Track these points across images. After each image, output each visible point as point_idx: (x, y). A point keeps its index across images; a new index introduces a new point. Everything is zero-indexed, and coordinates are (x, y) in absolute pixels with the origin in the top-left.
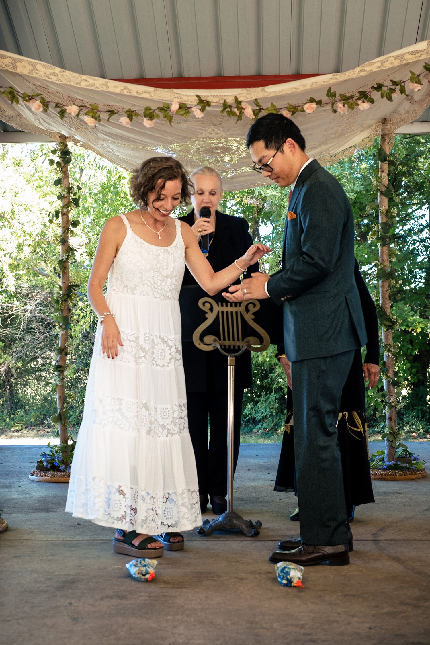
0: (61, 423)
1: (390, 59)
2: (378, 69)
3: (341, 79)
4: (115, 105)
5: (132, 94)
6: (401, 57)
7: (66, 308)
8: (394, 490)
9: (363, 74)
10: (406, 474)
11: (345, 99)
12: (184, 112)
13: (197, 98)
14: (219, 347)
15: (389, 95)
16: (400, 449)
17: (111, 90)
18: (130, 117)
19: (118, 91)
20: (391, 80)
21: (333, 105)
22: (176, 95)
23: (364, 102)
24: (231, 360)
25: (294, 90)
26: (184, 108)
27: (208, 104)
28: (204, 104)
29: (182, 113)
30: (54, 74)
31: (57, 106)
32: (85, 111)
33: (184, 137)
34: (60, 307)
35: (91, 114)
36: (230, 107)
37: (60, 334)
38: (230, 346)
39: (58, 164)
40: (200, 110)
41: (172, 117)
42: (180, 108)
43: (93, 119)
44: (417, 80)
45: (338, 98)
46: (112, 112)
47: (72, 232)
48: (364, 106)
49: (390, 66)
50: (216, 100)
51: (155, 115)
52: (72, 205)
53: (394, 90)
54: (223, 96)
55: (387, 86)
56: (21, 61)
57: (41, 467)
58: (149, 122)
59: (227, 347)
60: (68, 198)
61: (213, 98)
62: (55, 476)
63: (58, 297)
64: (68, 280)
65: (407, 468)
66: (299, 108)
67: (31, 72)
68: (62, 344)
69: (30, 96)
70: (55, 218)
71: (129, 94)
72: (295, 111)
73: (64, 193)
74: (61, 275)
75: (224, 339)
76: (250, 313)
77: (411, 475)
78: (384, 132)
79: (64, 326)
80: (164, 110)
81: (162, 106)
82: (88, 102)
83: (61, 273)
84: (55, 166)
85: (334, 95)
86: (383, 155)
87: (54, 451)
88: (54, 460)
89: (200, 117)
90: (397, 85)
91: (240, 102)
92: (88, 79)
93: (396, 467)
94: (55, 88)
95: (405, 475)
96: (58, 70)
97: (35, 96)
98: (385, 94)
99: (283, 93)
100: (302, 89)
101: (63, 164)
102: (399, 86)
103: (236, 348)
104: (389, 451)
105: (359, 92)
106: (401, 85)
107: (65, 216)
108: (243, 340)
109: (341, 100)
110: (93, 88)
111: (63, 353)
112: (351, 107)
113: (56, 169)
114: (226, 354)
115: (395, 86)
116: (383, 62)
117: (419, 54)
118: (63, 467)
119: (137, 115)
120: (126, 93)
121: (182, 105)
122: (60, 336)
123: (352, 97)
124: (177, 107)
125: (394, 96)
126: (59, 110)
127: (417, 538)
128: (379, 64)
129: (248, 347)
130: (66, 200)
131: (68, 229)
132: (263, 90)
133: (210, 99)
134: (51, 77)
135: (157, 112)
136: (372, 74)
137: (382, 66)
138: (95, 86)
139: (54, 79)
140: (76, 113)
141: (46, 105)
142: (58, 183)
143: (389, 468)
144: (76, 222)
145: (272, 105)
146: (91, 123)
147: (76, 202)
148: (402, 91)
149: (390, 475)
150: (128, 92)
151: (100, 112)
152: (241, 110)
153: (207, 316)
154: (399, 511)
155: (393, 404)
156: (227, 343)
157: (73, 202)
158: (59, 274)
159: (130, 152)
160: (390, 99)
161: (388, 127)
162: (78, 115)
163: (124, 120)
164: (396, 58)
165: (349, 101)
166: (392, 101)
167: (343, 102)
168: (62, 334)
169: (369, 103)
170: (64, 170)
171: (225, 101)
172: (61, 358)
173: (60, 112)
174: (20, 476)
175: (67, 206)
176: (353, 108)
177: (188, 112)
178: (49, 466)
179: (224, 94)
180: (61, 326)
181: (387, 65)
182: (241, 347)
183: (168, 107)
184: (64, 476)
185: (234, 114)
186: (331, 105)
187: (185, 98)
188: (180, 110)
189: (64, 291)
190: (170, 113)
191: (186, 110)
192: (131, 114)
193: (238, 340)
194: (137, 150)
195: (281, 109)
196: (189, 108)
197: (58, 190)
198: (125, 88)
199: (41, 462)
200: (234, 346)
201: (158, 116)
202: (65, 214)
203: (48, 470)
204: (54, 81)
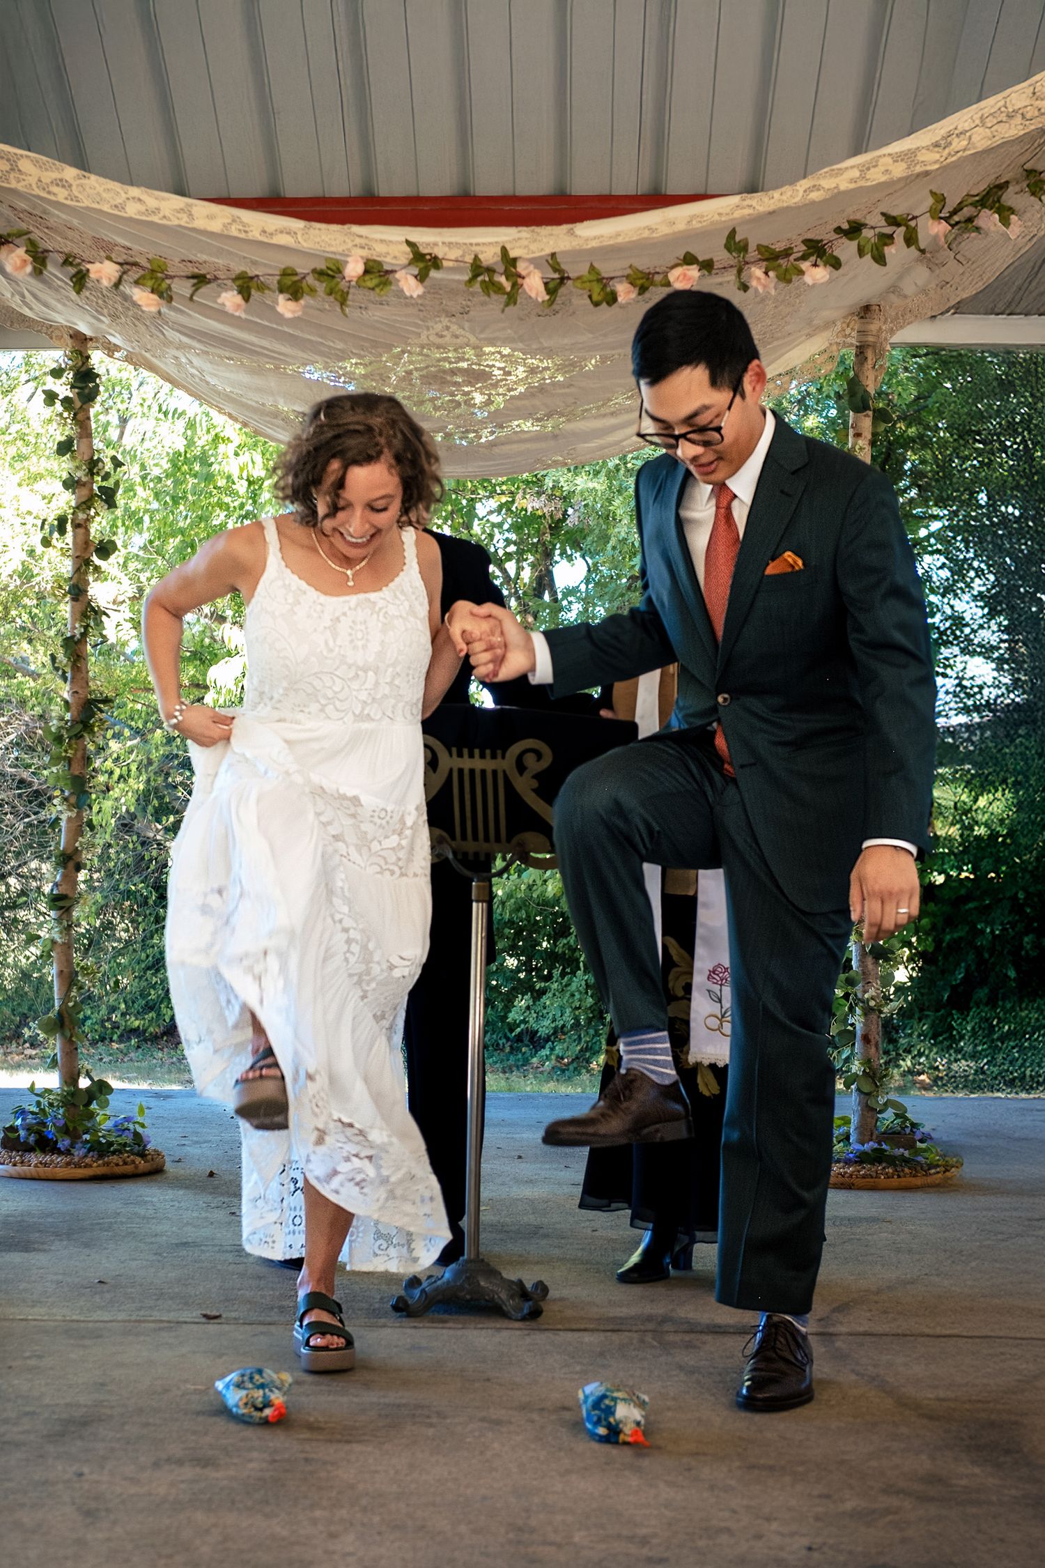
0: (63, 1035)
1: (882, 161)
2: (852, 186)
3: (761, 209)
4: (210, 261)
5: (250, 236)
6: (909, 156)
7: (79, 754)
8: (873, 1212)
9: (815, 196)
10: (901, 1174)
11: (771, 257)
12: (376, 281)
13: (408, 249)
15: (877, 249)
16: (889, 1114)
17: (200, 223)
18: (245, 292)
19: (215, 226)
20: (883, 214)
21: (740, 271)
22: (358, 241)
23: (815, 265)
25: (646, 234)
26: (376, 272)
27: (435, 262)
28: (425, 263)
29: (370, 284)
30: (62, 183)
31: (66, 262)
32: (135, 274)
33: (375, 344)
34: (66, 751)
35: (150, 283)
36: (490, 270)
37: (64, 817)
38: (476, 854)
39: (67, 402)
40: (416, 277)
41: (348, 293)
42: (366, 272)
43: (155, 297)
45: (752, 254)
46: (200, 280)
47: (97, 569)
48: (816, 274)
49: (883, 179)
50: (454, 254)
51: (306, 289)
52: (98, 504)
53: (891, 237)
54: (471, 244)
55: (873, 228)
57: (11, 1142)
58: (291, 305)
59: (471, 857)
60: (88, 486)
61: (447, 249)
62: (45, 1165)
63: (60, 728)
64: (85, 685)
65: (906, 1161)
66: (658, 278)
67: (4, 176)
68: (67, 843)
69: (1, 236)
70: (56, 535)
71: (243, 236)
72: (646, 284)
73: (79, 474)
74: (69, 675)
75: (464, 837)
76: (528, 775)
77: (915, 1176)
78: (864, 339)
79: (73, 800)
80: (328, 275)
81: (322, 266)
82: (143, 252)
83: (68, 670)
84: (58, 407)
85: (743, 248)
86: (859, 396)
87: (44, 1102)
88: (44, 1124)
89: (415, 296)
90: (899, 225)
91: (515, 260)
92: (144, 197)
93: (877, 1157)
94: (64, 216)
95: (899, 1177)
96: (70, 173)
97: (14, 235)
98: (868, 248)
99: (620, 240)
100: (665, 230)
101: (78, 404)
102: (903, 229)
104: (863, 1118)
105: (805, 242)
106: (907, 227)
107: (81, 531)
108: (509, 840)
109: (760, 260)
110: (155, 219)
111: (71, 865)
112: (785, 278)
113: (61, 415)
115: (894, 228)
116: (865, 169)
118: (67, 1142)
119: (262, 287)
120: (234, 233)
121: (371, 264)
122: (63, 824)
123: (787, 253)
124: (360, 269)
125: (890, 251)
126: (72, 270)
127: (927, 1331)
128: (856, 173)
130: (84, 492)
131: (88, 562)
132: (571, 233)
133: (439, 251)
134: (55, 189)
135: (310, 280)
136: (840, 196)
137: (862, 177)
138: (161, 215)
139: (61, 195)
140: (114, 280)
141: (39, 258)
142: (64, 448)
143: (862, 1159)
144: (108, 546)
145: (592, 268)
146: (148, 305)
147: (109, 497)
148: (911, 240)
149: (864, 1177)
150: (240, 230)
151: (172, 277)
152: (516, 278)
154: (883, 1265)
155: (872, 1003)
156: (470, 846)
157: (100, 497)
158: (64, 672)
159: (244, 378)
160: (880, 259)
161: (874, 327)
162: (117, 285)
163: (230, 299)
164: (897, 158)
165: (781, 261)
166: (885, 264)
167: (765, 263)
168: (69, 819)
169: (829, 269)
170: (80, 417)
171: (476, 258)
172: (64, 876)
173: (74, 276)
175: (85, 505)
176: (789, 281)
177: (386, 283)
178: (32, 1139)
179: (474, 241)
180: (66, 799)
181: (876, 176)
183: (338, 269)
184: (68, 1164)
185: (499, 289)
186: (734, 271)
187: (380, 248)
188: (367, 277)
189: (76, 713)
190: (343, 285)
191: (380, 276)
192: (246, 285)
193: (499, 840)
194: (259, 371)
195: (612, 278)
196: (388, 272)
197: (64, 466)
198: (234, 221)
199: (13, 1129)
200: (488, 855)
201: (312, 291)
202: (81, 526)
203: (30, 1149)
204: (61, 198)
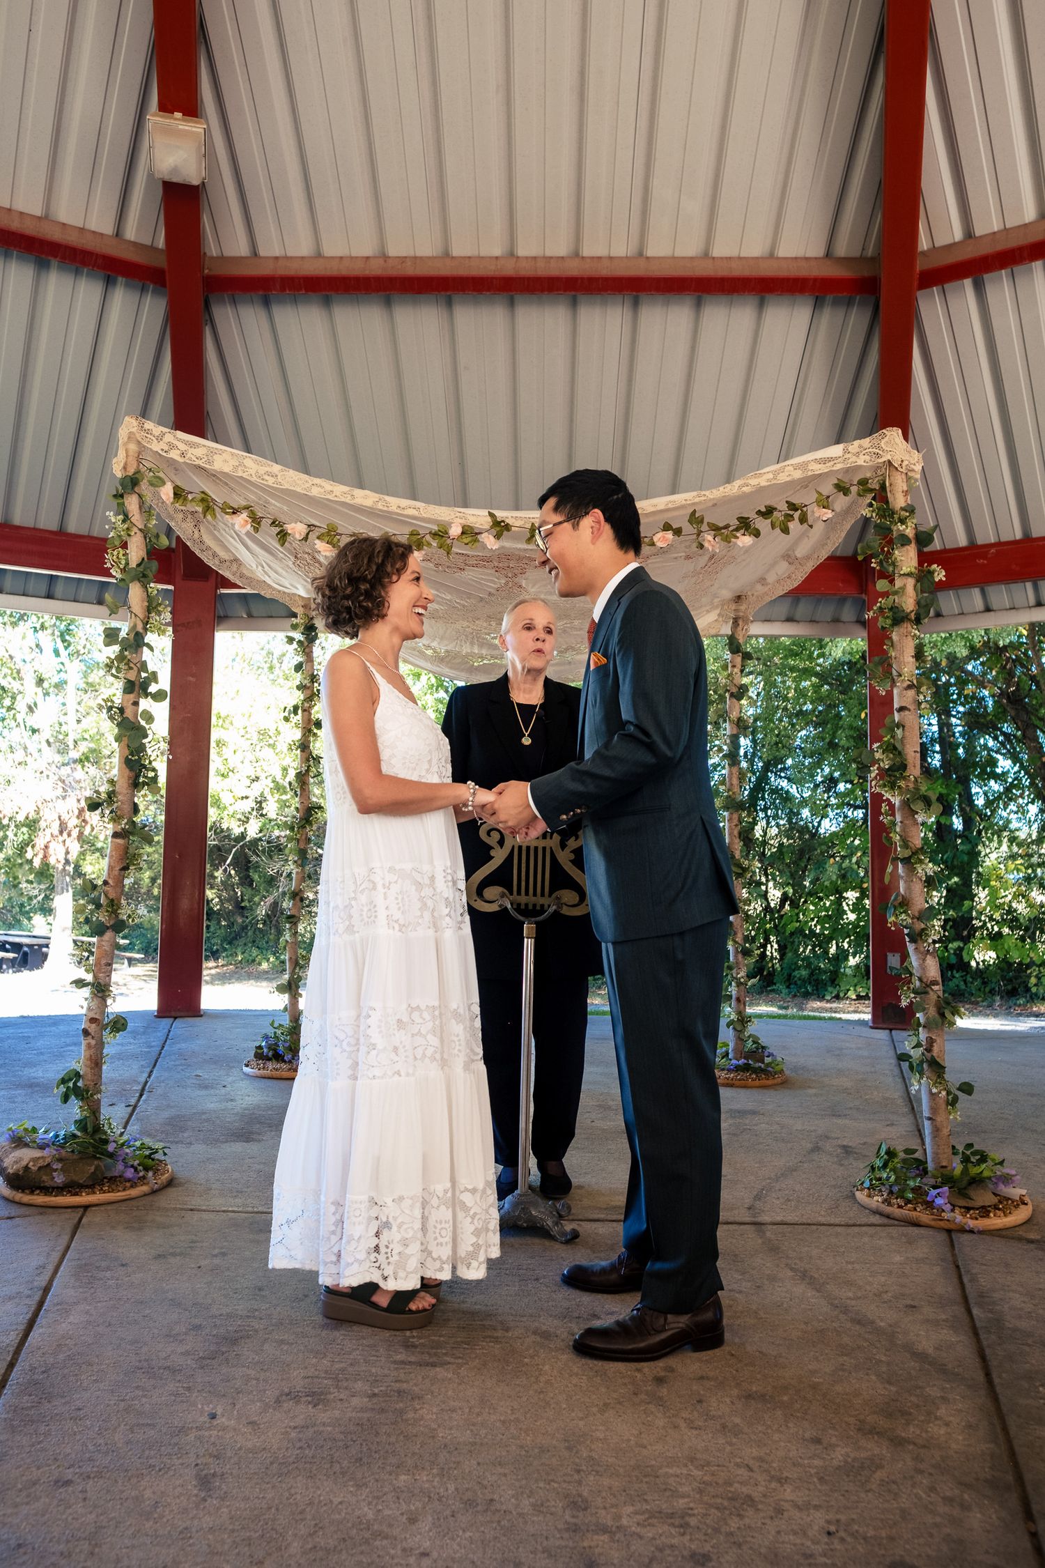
0: (290, 994)
1: (787, 468)
2: (769, 483)
3: (711, 498)
5: (390, 509)
6: (804, 466)
7: (304, 836)
8: (750, 1106)
9: (745, 489)
10: (760, 1078)
11: (716, 529)
12: (469, 539)
13: (490, 519)
14: (509, 906)
15: (783, 524)
16: (750, 1042)
17: (357, 501)
20: (787, 502)
21: (698, 536)
22: (458, 514)
23: (744, 534)
24: (528, 928)
26: (470, 533)
27: (507, 527)
28: (501, 528)
29: (466, 540)
30: (272, 474)
31: (274, 524)
32: (316, 532)
34: (296, 834)
35: (327, 539)
37: (294, 872)
38: (527, 905)
39: (300, 642)
40: (495, 536)
41: (452, 546)
42: (463, 533)
43: (330, 546)
44: (825, 503)
45: (706, 526)
47: (315, 734)
48: (745, 540)
49: (788, 479)
50: (518, 521)
51: (424, 542)
53: (792, 516)
54: (528, 518)
55: (781, 511)
56: (221, 453)
57: (259, 1055)
59: (523, 907)
60: (310, 689)
62: (277, 1070)
63: (292, 822)
64: (308, 799)
65: (762, 1070)
67: (235, 468)
68: (296, 886)
69: (233, 508)
70: (292, 715)
71: (385, 509)
73: (306, 682)
74: (299, 793)
75: (519, 893)
76: (567, 850)
77: (768, 1079)
79: (299, 862)
80: (440, 535)
81: (435, 528)
82: (322, 519)
83: (298, 790)
84: (295, 645)
85: (700, 522)
87: (279, 1032)
88: (277, 1045)
89: (494, 549)
90: (797, 510)
92: (323, 484)
93: (746, 1068)
94: (278, 504)
95: (759, 1080)
96: (276, 468)
97: (242, 508)
98: (777, 524)
100: (650, 510)
101: (306, 644)
102: (799, 512)
103: (538, 908)
104: (736, 1044)
105: (738, 519)
106: (802, 511)
107: (306, 713)
108: (550, 896)
109: (711, 530)
110: (330, 497)
111: (298, 898)
112: (727, 540)
113: (296, 649)
114: (521, 918)
115: (794, 511)
116: (776, 473)
117: (832, 463)
118: (290, 1056)
120: (380, 507)
121: (466, 528)
122: (294, 876)
123: (726, 527)
124: (459, 530)
125: (791, 525)
126: (277, 529)
128: (771, 476)
129: (558, 907)
130: (308, 692)
131: (310, 731)
133: (509, 521)
134: (266, 477)
135: (428, 538)
136: (760, 490)
137: (775, 478)
138: (333, 495)
139: (271, 481)
140: (303, 535)
141: (256, 521)
142: (298, 668)
143: (738, 1069)
146: (325, 551)
148: (803, 520)
149: (740, 1080)
150: (384, 506)
151: (341, 535)
153: (492, 853)
155: (742, 980)
156: (523, 899)
158: (296, 792)
160: (786, 530)
161: (743, 608)
162: (306, 538)
164: (796, 467)
165: (723, 531)
166: (788, 533)
167: (713, 532)
168: (297, 873)
169: (753, 537)
170: (307, 650)
172: (293, 904)
173: (277, 534)
174: (231, 1065)
175: (309, 699)
176: (729, 543)
177: (476, 540)
178: (270, 1054)
179: (530, 516)
180: (295, 862)
181: (783, 478)
182: (546, 906)
183: (446, 531)
184: (290, 1069)
186: (695, 536)
187: (472, 520)
188: (464, 536)
189: (302, 814)
190: (449, 541)
191: (472, 536)
193: (543, 895)
196: (477, 534)
197: (298, 678)
199: (260, 1047)
200: (535, 905)
201: (429, 544)
202: (307, 711)
203: (270, 1059)
204: (270, 483)
